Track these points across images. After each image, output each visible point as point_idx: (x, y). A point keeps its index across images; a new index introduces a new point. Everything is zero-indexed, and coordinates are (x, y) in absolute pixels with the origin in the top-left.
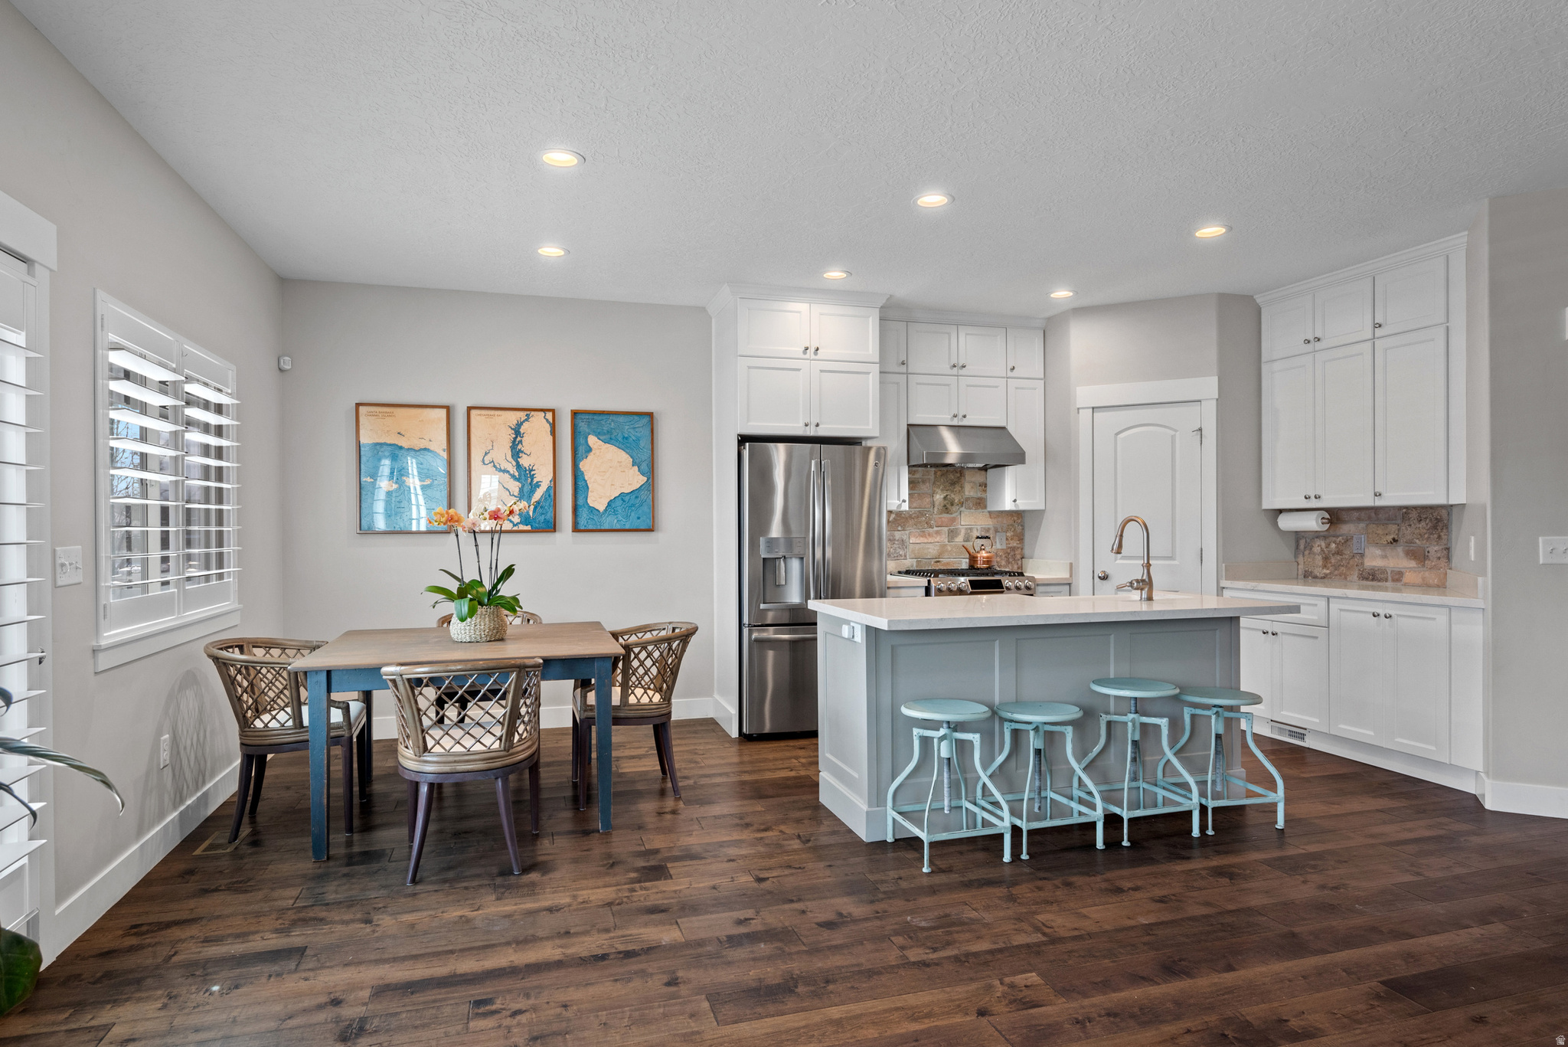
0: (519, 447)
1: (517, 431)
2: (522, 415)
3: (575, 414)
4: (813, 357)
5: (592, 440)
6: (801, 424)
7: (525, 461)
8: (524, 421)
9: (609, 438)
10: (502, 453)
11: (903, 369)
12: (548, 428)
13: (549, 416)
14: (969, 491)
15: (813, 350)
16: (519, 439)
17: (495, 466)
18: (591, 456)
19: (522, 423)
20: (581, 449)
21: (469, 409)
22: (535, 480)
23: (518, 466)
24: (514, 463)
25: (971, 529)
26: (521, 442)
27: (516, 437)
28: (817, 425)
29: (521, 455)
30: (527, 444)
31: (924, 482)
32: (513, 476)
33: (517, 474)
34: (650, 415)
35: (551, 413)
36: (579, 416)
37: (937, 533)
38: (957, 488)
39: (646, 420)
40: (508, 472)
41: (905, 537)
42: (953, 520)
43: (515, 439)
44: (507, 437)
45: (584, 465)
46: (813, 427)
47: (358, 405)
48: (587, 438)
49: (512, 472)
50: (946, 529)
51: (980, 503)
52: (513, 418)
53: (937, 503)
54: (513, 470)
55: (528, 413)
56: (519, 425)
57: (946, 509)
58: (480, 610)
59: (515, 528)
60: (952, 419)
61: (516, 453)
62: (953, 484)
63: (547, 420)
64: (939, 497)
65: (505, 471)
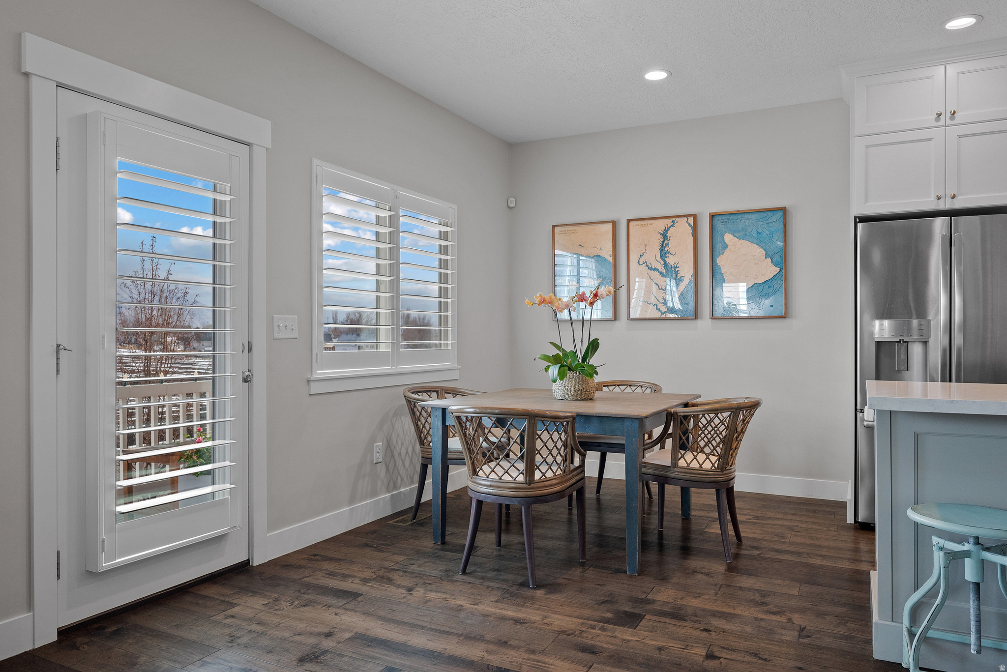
0: (666, 249)
1: (664, 235)
2: (669, 222)
3: (713, 216)
4: (949, 122)
5: (728, 238)
6: (933, 198)
7: (671, 260)
8: (670, 227)
9: (743, 235)
10: (653, 256)
12: (690, 230)
13: (691, 220)
15: (949, 115)
16: (666, 242)
17: (647, 266)
18: (727, 252)
19: (668, 229)
20: (718, 246)
21: (629, 221)
22: (679, 276)
23: (665, 265)
24: (662, 262)
26: (667, 244)
27: (664, 241)
28: (954, 197)
29: (667, 255)
30: (672, 247)
32: (661, 273)
33: (664, 271)
34: (783, 210)
35: (692, 218)
36: (716, 218)
39: (780, 214)
40: (658, 270)
43: (663, 242)
44: (657, 240)
45: (720, 261)
46: (948, 200)
47: (554, 227)
48: (723, 236)
49: (660, 270)
52: (661, 225)
54: (661, 268)
55: (674, 219)
56: (666, 230)
58: (570, 374)
59: (663, 316)
61: (663, 253)
63: (689, 224)
65: (655, 269)
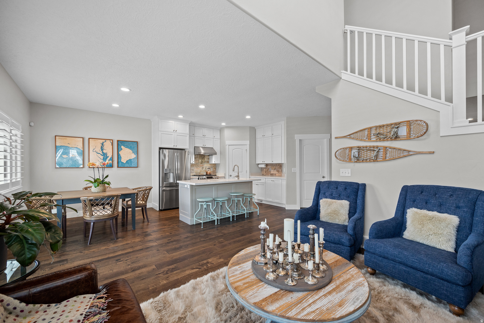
0: (103, 148)
1: (102, 144)
2: (104, 141)
3: (118, 141)
5: (122, 147)
6: (173, 146)
7: (104, 151)
8: (104, 142)
9: (127, 147)
10: (98, 149)
11: (193, 135)
12: (111, 144)
13: (111, 141)
14: (206, 160)
15: (175, 131)
16: (103, 146)
17: (96, 152)
18: (122, 151)
19: (104, 143)
20: (120, 149)
21: (89, 139)
22: (107, 156)
23: (103, 152)
24: (102, 152)
25: (206, 167)
26: (103, 147)
27: (102, 146)
28: (176, 146)
29: (103, 150)
30: (105, 147)
31: (197, 158)
33: (102, 154)
34: (137, 142)
35: (112, 141)
36: (119, 142)
37: (200, 168)
38: (204, 159)
39: (136, 143)
40: (100, 154)
41: (193, 169)
42: (203, 165)
44: (100, 145)
45: (120, 153)
46: (175, 146)
47: (56, 136)
48: (121, 147)
49: (101, 154)
50: (201, 167)
51: (208, 162)
52: (101, 141)
53: (200, 162)
54: (101, 153)
55: (106, 140)
56: (103, 143)
57: (201, 163)
58: (100, 185)
59: (102, 167)
60: (203, 146)
61: (102, 149)
62: (203, 158)
63: (111, 142)
64: (200, 161)
65: (99, 153)
